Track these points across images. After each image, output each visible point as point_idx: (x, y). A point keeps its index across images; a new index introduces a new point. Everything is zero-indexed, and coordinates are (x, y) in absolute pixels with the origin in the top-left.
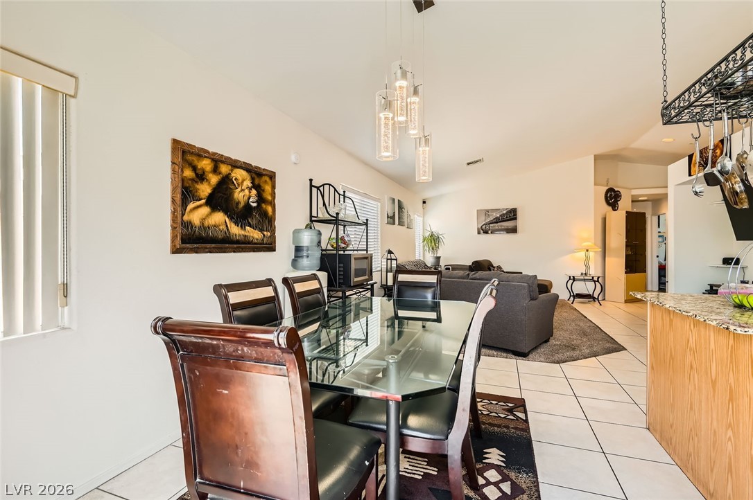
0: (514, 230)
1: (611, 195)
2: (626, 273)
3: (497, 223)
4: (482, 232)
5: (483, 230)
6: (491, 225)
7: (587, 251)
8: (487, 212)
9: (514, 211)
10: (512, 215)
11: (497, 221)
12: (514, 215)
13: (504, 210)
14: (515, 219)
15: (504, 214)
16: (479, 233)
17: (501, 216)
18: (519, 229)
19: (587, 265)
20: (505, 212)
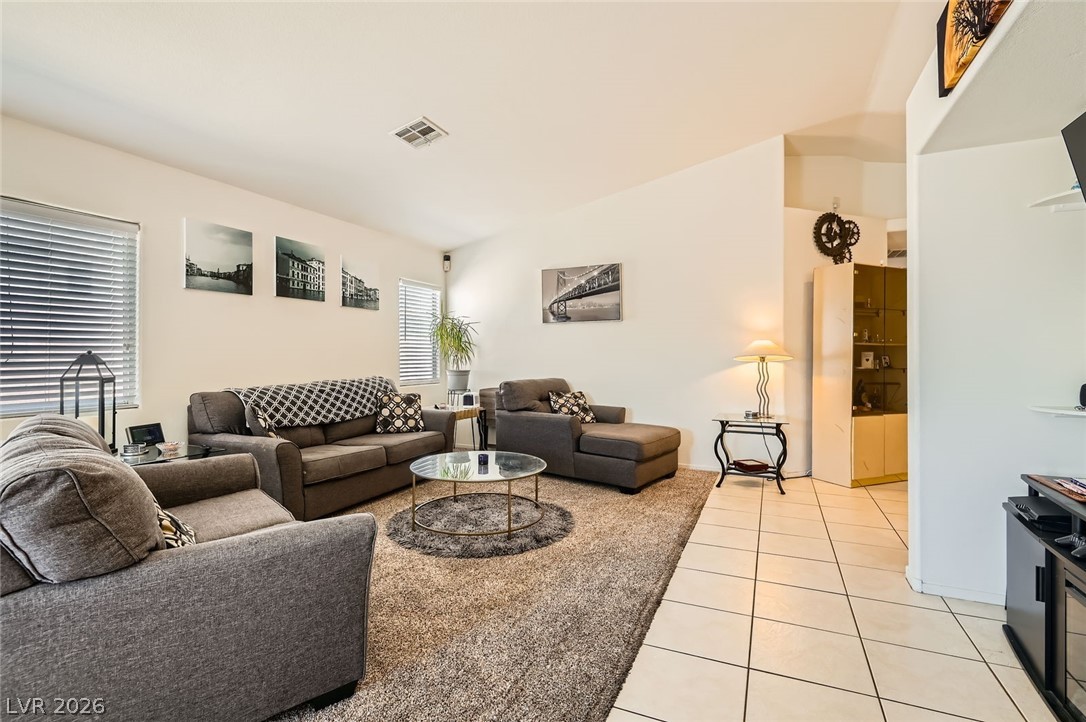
0: (616, 314)
1: (830, 230)
2: (854, 414)
3: (580, 297)
4: (551, 317)
5: (553, 313)
6: (569, 303)
7: (763, 359)
8: (561, 276)
9: (614, 270)
10: (608, 280)
11: (580, 293)
12: (613, 281)
13: (594, 268)
14: (617, 288)
15: (593, 279)
16: (545, 321)
17: (588, 282)
18: (626, 311)
19: (762, 393)
20: (595, 273)
